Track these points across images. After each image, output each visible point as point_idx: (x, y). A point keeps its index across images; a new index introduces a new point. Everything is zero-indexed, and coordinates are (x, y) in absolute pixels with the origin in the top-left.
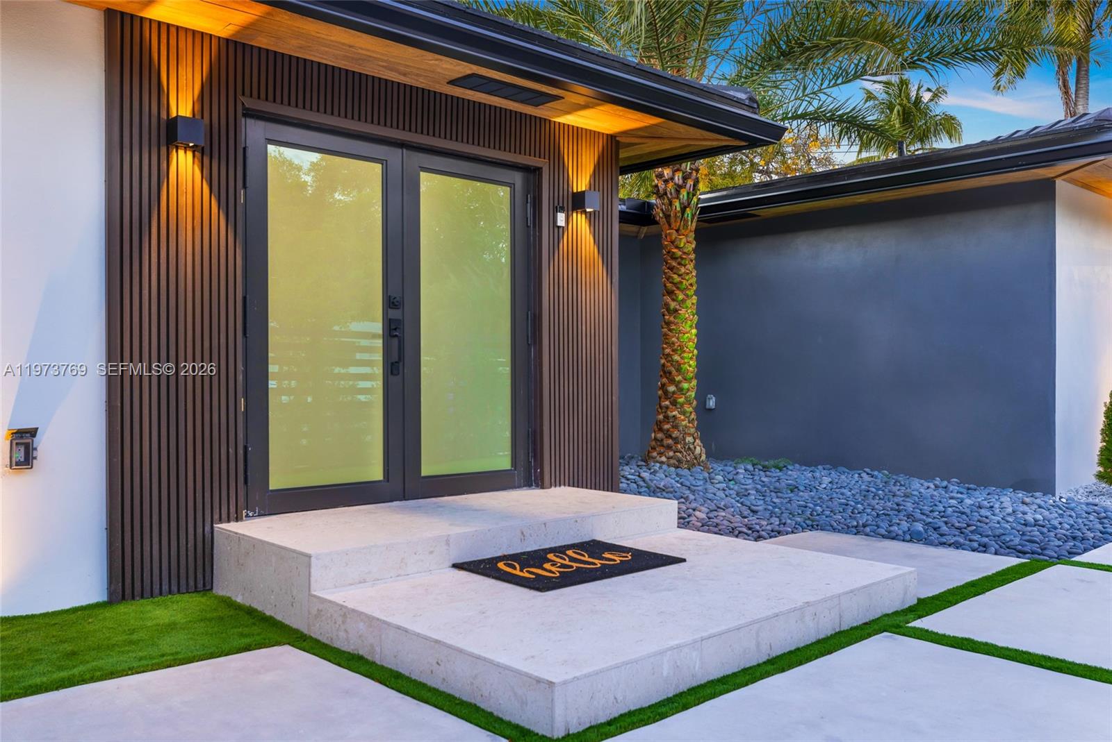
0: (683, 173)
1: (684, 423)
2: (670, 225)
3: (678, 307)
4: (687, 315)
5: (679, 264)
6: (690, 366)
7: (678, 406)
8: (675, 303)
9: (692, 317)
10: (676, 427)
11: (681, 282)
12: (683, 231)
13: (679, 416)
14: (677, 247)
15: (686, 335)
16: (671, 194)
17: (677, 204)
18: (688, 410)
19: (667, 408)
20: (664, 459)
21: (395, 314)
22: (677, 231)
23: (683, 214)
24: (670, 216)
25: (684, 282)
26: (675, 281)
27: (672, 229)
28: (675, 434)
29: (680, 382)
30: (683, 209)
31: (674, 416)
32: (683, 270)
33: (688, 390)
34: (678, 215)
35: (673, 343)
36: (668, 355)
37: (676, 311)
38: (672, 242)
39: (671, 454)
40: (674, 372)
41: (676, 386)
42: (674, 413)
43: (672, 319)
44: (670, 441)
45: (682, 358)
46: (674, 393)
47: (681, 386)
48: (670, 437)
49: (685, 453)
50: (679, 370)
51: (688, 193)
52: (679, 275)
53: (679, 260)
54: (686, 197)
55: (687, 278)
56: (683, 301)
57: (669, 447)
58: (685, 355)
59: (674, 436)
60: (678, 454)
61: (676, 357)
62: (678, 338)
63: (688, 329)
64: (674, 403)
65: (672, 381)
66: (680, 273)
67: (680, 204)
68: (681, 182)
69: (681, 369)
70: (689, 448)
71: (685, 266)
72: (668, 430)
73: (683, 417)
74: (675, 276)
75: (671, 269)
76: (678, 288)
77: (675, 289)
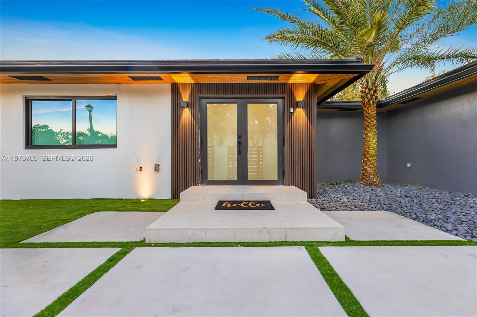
0: (369, 89)
1: (370, 171)
2: (365, 106)
3: (368, 133)
4: (371, 135)
5: (368, 119)
6: (372, 152)
7: (368, 165)
8: (367, 132)
9: (373, 136)
10: (367, 172)
11: (369, 125)
12: (369, 108)
13: (368, 168)
14: (368, 114)
15: (371, 142)
16: (365, 96)
17: (366, 99)
18: (371, 167)
19: (364, 166)
20: (362, 182)
21: (240, 140)
22: (368, 108)
23: (369, 102)
24: (365, 104)
25: (370, 124)
26: (367, 125)
27: (366, 108)
28: (366, 174)
29: (368, 157)
30: (369, 101)
31: (366, 169)
32: (369, 121)
33: (372, 160)
34: (367, 103)
35: (366, 145)
36: (364, 149)
37: (367, 134)
38: (366, 112)
39: (364, 181)
40: (366, 154)
41: (367, 159)
42: (366, 168)
43: (366, 137)
44: (364, 177)
45: (369, 150)
46: (366, 161)
47: (368, 159)
48: (364, 175)
49: (369, 181)
50: (368, 154)
51: (371, 95)
52: (368, 123)
53: (368, 117)
54: (370, 97)
55: (371, 123)
56: (370, 131)
57: (364, 179)
58: (370, 148)
59: (366, 175)
60: (366, 181)
61: (367, 149)
62: (368, 143)
63: (372, 140)
64: (366, 164)
65: (366, 157)
66: (369, 122)
67: (368, 99)
68: (368, 92)
69: (369, 153)
70: (371, 179)
71: (371, 119)
72: (364, 173)
73: (369, 169)
74: (367, 123)
75: (366, 121)
76: (368, 127)
77: (367, 127)
